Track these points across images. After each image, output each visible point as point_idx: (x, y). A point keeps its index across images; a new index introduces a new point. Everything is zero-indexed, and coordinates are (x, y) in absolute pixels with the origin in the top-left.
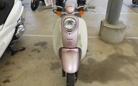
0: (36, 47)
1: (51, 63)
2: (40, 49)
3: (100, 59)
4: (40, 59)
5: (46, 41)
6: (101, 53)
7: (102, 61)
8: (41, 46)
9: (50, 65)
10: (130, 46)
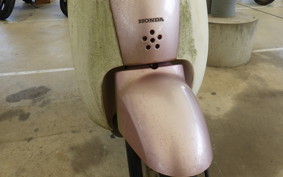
0: (14, 105)
1: (72, 149)
2: (26, 111)
3: (218, 109)
4: (29, 140)
5: (44, 84)
6: (214, 94)
7: (227, 115)
8: (29, 101)
9: (70, 156)
10: (273, 66)
